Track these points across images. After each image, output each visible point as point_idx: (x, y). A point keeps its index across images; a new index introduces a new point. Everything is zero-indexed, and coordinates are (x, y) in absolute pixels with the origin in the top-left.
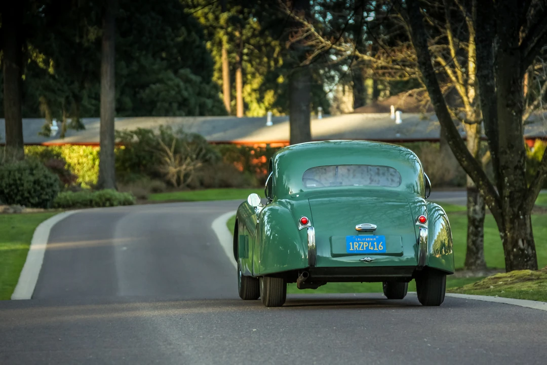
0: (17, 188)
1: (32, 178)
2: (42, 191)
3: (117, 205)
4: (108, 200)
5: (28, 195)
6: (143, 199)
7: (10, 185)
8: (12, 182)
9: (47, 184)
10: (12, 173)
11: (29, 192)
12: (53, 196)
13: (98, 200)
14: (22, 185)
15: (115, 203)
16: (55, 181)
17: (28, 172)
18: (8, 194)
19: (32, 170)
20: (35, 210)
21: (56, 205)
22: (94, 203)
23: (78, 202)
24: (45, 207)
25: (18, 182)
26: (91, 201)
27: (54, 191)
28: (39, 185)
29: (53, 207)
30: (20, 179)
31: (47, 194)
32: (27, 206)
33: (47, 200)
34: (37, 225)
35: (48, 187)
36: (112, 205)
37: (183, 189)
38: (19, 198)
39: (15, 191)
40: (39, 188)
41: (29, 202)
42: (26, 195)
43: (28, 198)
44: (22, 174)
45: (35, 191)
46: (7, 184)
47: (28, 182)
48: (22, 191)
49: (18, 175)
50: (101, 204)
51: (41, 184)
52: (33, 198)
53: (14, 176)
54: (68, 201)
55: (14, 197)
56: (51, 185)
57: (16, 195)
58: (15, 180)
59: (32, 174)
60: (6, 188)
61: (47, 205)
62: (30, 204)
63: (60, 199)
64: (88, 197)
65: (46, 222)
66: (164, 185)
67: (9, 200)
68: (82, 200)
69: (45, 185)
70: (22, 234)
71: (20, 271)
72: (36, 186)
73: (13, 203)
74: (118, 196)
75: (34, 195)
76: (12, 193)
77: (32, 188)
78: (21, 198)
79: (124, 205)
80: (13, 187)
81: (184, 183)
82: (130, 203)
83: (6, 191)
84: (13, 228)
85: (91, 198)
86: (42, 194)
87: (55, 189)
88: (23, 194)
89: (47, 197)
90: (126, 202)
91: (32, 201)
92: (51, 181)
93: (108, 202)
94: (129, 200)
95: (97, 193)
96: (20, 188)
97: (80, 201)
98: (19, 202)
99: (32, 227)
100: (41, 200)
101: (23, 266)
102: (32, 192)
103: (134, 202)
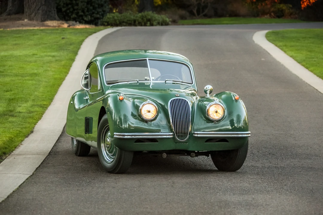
0: (73, 7)
2: (93, 11)
3: (156, 25)
4: (149, 20)
5: (82, 14)
7: (67, 5)
9: (99, 5)
11: (83, 11)
12: (103, 15)
13: (140, 20)
14: (77, 5)
15: (155, 23)
18: (65, 11)
20: (87, 26)
21: (106, 24)
22: (137, 22)
23: (123, 22)
24: (96, 25)
26: (135, 21)
27: (104, 11)
28: (91, 5)
29: (103, 24)
31: (98, 13)
32: (81, 23)
33: (98, 19)
34: (87, 37)
35: (99, 8)
36: (152, 25)
38: (74, 15)
39: (71, 10)
40: (91, 8)
41: (83, 19)
42: (81, 13)
43: (82, 16)
45: (88, 11)
46: (64, 4)
48: (77, 9)
50: (143, 24)
51: (93, 4)
52: (86, 16)
54: (115, 20)
55: (70, 14)
56: (102, 6)
57: (72, 13)
60: (64, 7)
61: (98, 23)
62: (84, 22)
63: (108, 18)
64: (132, 17)
65: (94, 35)
66: (188, 14)
67: (67, 18)
68: (128, 20)
69: (97, 6)
70: (71, 44)
71: (59, 85)
72: (89, 6)
73: (70, 20)
74: (157, 18)
75: (87, 13)
76: (68, 11)
77: (86, 7)
78: (76, 16)
79: (162, 25)
80: (70, 6)
81: (202, 13)
82: (166, 24)
83: (64, 9)
84: (63, 38)
85: (135, 18)
86: (93, 13)
87: (105, 9)
88: (78, 13)
89: (98, 16)
90: (164, 23)
91: (85, 19)
92: (102, 3)
93: (149, 23)
94: (166, 21)
95: (140, 14)
96: (76, 7)
97: (125, 20)
98: (75, 20)
99: (81, 39)
100: (93, 19)
101: (63, 79)
102: (85, 11)
103: (170, 23)
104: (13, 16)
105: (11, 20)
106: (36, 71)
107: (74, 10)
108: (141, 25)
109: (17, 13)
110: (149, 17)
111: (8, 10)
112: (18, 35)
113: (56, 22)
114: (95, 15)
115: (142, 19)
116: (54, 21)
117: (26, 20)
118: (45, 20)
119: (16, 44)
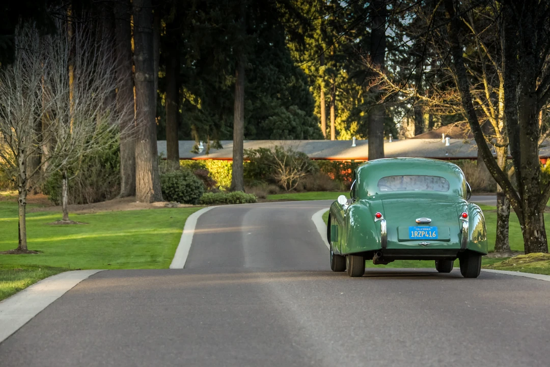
0: (174, 189)
1: (185, 183)
2: (191, 192)
3: (244, 203)
4: (238, 198)
5: (182, 195)
6: (262, 198)
7: (170, 188)
8: (171, 185)
9: (196, 187)
10: (171, 179)
11: (183, 193)
12: (199, 196)
13: (231, 198)
14: (178, 187)
15: (243, 201)
16: (201, 185)
17: (182, 178)
18: (168, 193)
19: (185, 176)
20: (187, 205)
21: (202, 202)
22: (228, 201)
23: (217, 200)
24: (194, 203)
25: (175, 185)
26: (226, 199)
27: (200, 192)
28: (189, 188)
29: (199, 203)
30: (177, 184)
31: (195, 194)
32: (181, 203)
33: (195, 198)
34: (188, 216)
35: (196, 189)
36: (241, 203)
37: (291, 192)
38: (175, 196)
39: (173, 192)
40: (190, 190)
41: (183, 199)
42: (181, 194)
43: (182, 197)
44: (178, 180)
45: (187, 193)
46: (167, 187)
47: (182, 185)
48: (178, 191)
49: (175, 181)
50: (233, 202)
51: (191, 187)
52: (185, 197)
53: (173, 181)
54: (210, 199)
55: (172, 196)
56: (198, 188)
57: (174, 194)
58: (173, 184)
59: (185, 180)
60: (167, 190)
61: (195, 202)
62: (183, 201)
63: (204, 197)
64: (224, 196)
65: (194, 214)
66: (278, 189)
67: (169, 198)
68: (220, 199)
69: (194, 188)
70: (178, 222)
71: (176, 248)
72: (188, 188)
73: (172, 200)
74: (245, 196)
75: (186, 194)
76: (170, 193)
77: (185, 189)
78: (177, 197)
79: (249, 202)
80: (172, 189)
81: (292, 187)
82: (254, 202)
83: (167, 192)
84: (171, 217)
85: (226, 197)
86: (191, 194)
87: (201, 191)
88: (179, 194)
89: (196, 196)
90: (251, 201)
91: (185, 199)
92: (199, 185)
93: (238, 201)
94: (253, 199)
95: (231, 194)
96: (177, 190)
97: (218, 199)
98: (176, 200)
99: (184, 217)
100: (191, 199)
101: (178, 245)
102: (185, 192)
103: (257, 200)
104: (126, 199)
105: (125, 201)
106: (159, 241)
107: (175, 192)
108: (232, 203)
109: (129, 195)
110: (239, 196)
111: (121, 193)
112: (137, 216)
113: (162, 202)
114: (192, 196)
115: (233, 198)
116: (161, 202)
117: (138, 202)
118: (153, 202)
119: (138, 223)
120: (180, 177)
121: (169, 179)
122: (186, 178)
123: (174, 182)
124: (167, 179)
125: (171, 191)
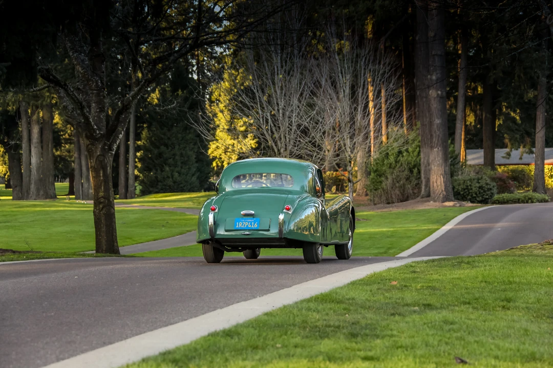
0: (468, 191)
1: (477, 185)
2: (484, 193)
3: (535, 203)
5: (475, 195)
7: (464, 189)
8: (465, 187)
9: (488, 189)
11: (476, 194)
12: (491, 196)
13: (523, 198)
14: (472, 189)
15: (535, 201)
16: (494, 187)
18: (463, 194)
22: (520, 201)
23: (511, 200)
25: (469, 187)
26: (519, 199)
27: (492, 193)
30: (470, 186)
31: (487, 195)
32: (474, 202)
33: (488, 199)
35: (488, 191)
36: (532, 202)
38: (469, 197)
40: (482, 191)
41: (476, 200)
42: (474, 195)
43: (475, 197)
44: (472, 183)
45: (479, 193)
46: (462, 189)
47: (475, 187)
48: (472, 193)
49: (469, 183)
50: (525, 201)
51: (483, 188)
52: (478, 197)
53: (467, 183)
54: (504, 199)
55: (466, 196)
56: (491, 189)
57: (468, 195)
59: (479, 183)
60: (462, 191)
69: (486, 190)
74: (537, 197)
75: (479, 195)
76: (465, 194)
78: (471, 197)
79: (541, 202)
80: (466, 190)
82: (546, 201)
83: (461, 193)
85: (518, 197)
86: (484, 195)
87: (492, 192)
88: (472, 195)
89: (487, 197)
90: (543, 201)
91: (478, 199)
92: (491, 187)
93: (530, 201)
94: (545, 199)
95: (524, 194)
96: (471, 191)
97: (512, 199)
100: (483, 199)
103: (549, 200)
104: (425, 199)
107: (469, 193)
108: (524, 203)
109: (428, 196)
110: (531, 197)
111: (421, 194)
115: (525, 198)
117: (431, 202)
118: (444, 202)
120: (474, 180)
121: (464, 182)
122: (480, 181)
123: (468, 185)
124: (462, 181)
125: (466, 192)
